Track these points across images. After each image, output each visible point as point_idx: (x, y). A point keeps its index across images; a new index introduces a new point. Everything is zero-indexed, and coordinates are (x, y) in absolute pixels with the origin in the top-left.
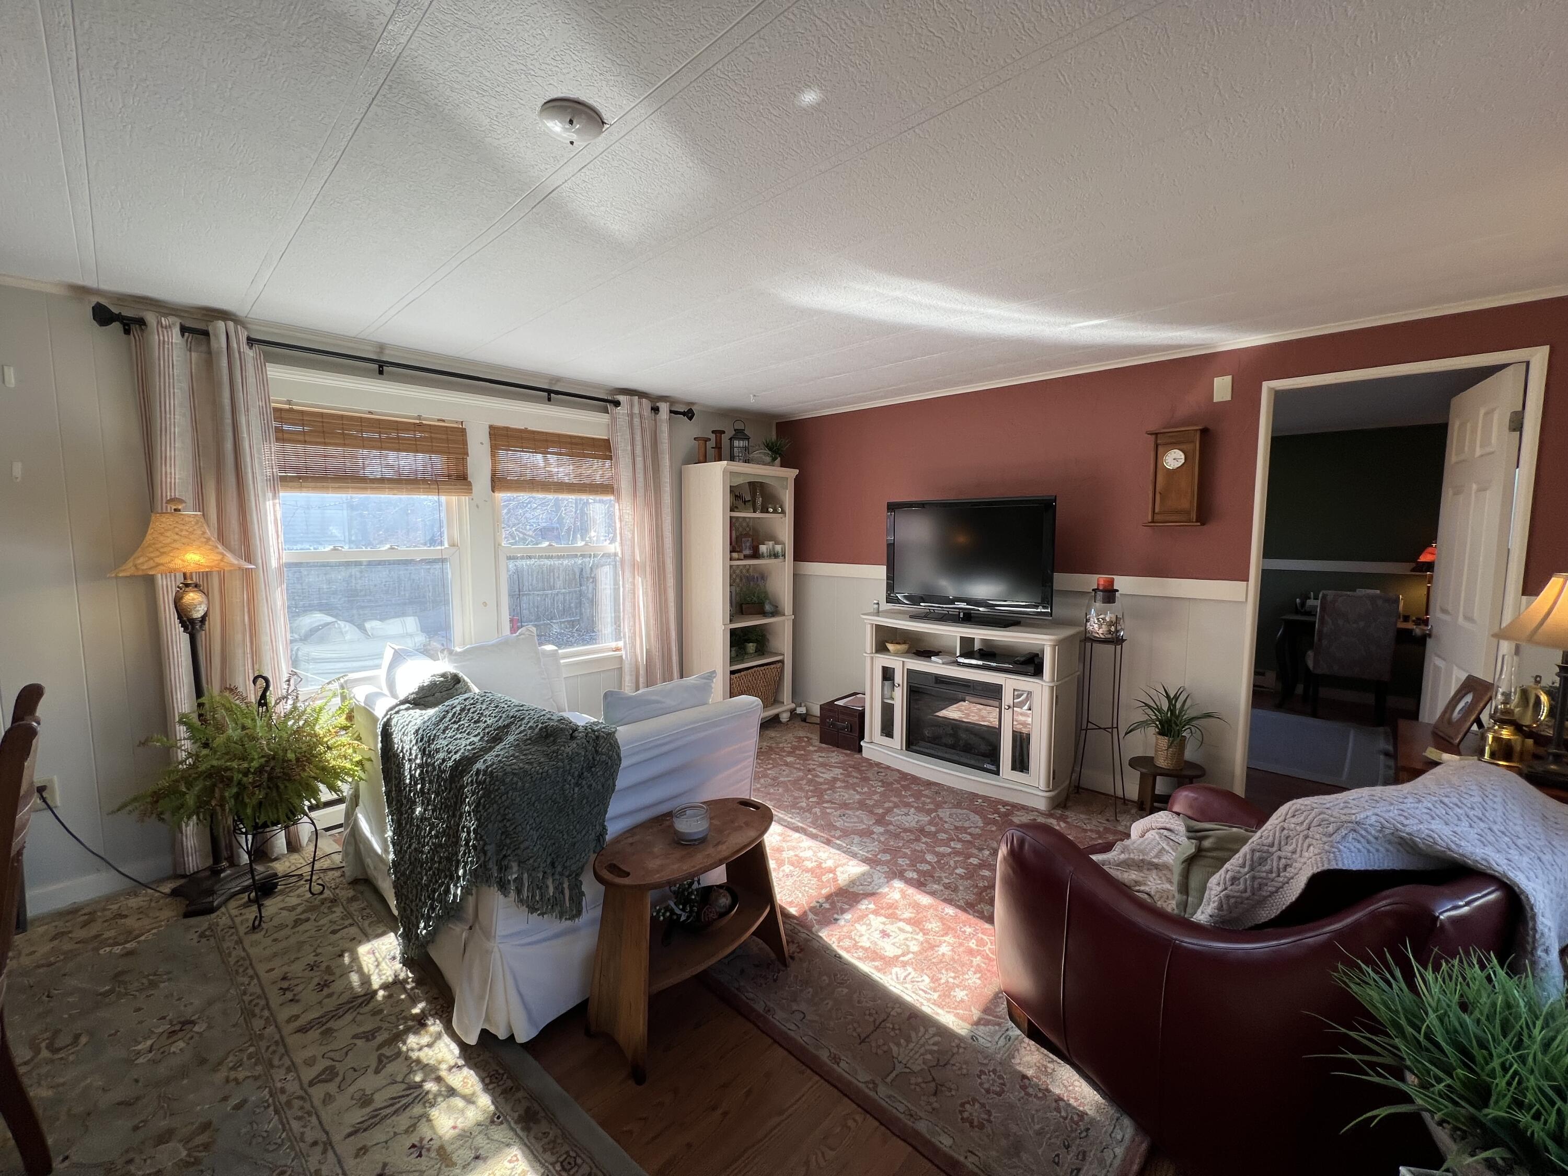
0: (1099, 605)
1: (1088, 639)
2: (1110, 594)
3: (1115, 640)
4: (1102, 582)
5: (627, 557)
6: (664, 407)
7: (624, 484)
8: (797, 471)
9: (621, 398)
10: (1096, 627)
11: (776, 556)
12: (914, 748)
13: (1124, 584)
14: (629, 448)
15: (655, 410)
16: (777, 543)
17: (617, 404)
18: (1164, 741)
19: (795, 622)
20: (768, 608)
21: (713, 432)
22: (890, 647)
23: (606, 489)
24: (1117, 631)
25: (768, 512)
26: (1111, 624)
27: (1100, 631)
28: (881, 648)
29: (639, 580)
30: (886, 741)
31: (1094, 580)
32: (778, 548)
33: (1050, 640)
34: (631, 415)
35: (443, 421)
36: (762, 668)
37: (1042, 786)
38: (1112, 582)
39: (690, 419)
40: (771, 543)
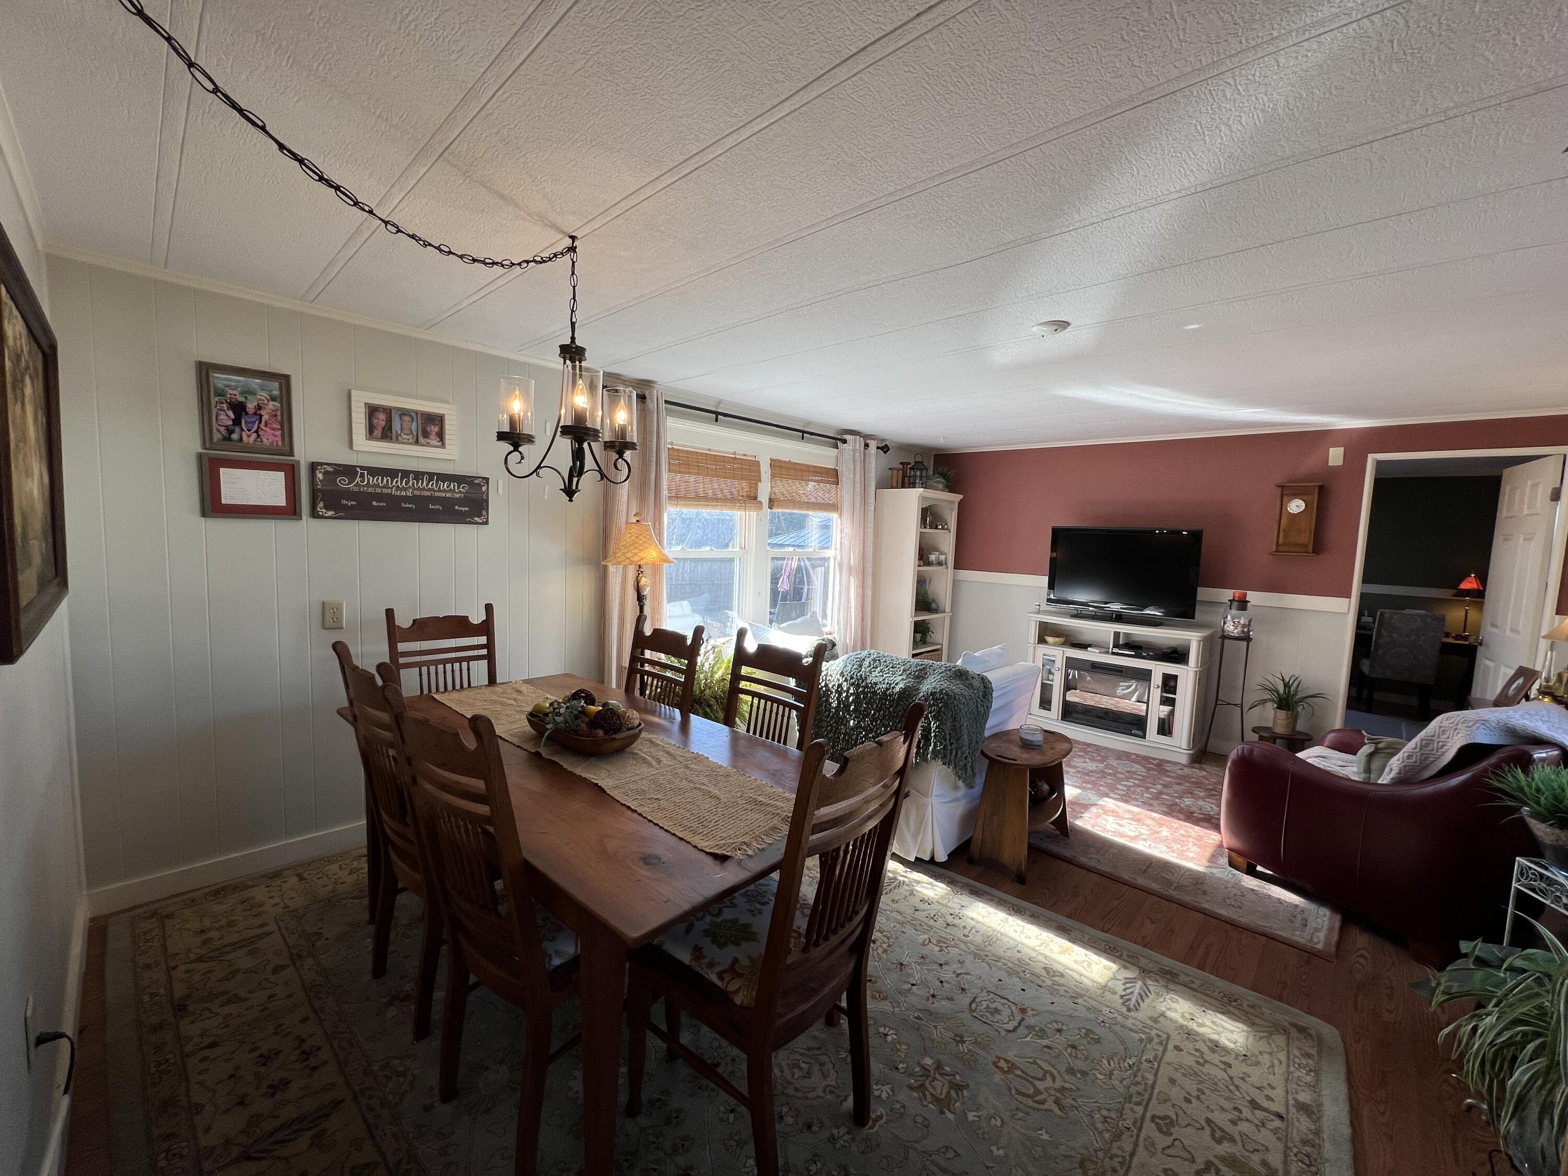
0: (1234, 612)
1: (1225, 637)
2: (1242, 604)
3: (1246, 638)
4: (1237, 595)
5: (845, 561)
6: (873, 444)
7: (846, 506)
8: (962, 496)
9: (847, 437)
10: (1230, 628)
11: (940, 564)
12: (1068, 719)
13: (1253, 597)
14: (852, 476)
15: (867, 445)
16: (942, 554)
17: (845, 442)
18: (1282, 714)
19: (952, 618)
20: (934, 606)
21: (901, 463)
22: (1050, 639)
23: (833, 507)
24: (1249, 631)
25: (936, 528)
26: (1244, 626)
27: (1235, 631)
28: (1042, 640)
29: (852, 579)
30: (1044, 713)
31: (1228, 594)
32: (942, 557)
33: (1198, 636)
34: (854, 450)
35: (745, 455)
36: (930, 654)
37: (1184, 745)
38: (1245, 595)
39: (885, 453)
40: (937, 553)
